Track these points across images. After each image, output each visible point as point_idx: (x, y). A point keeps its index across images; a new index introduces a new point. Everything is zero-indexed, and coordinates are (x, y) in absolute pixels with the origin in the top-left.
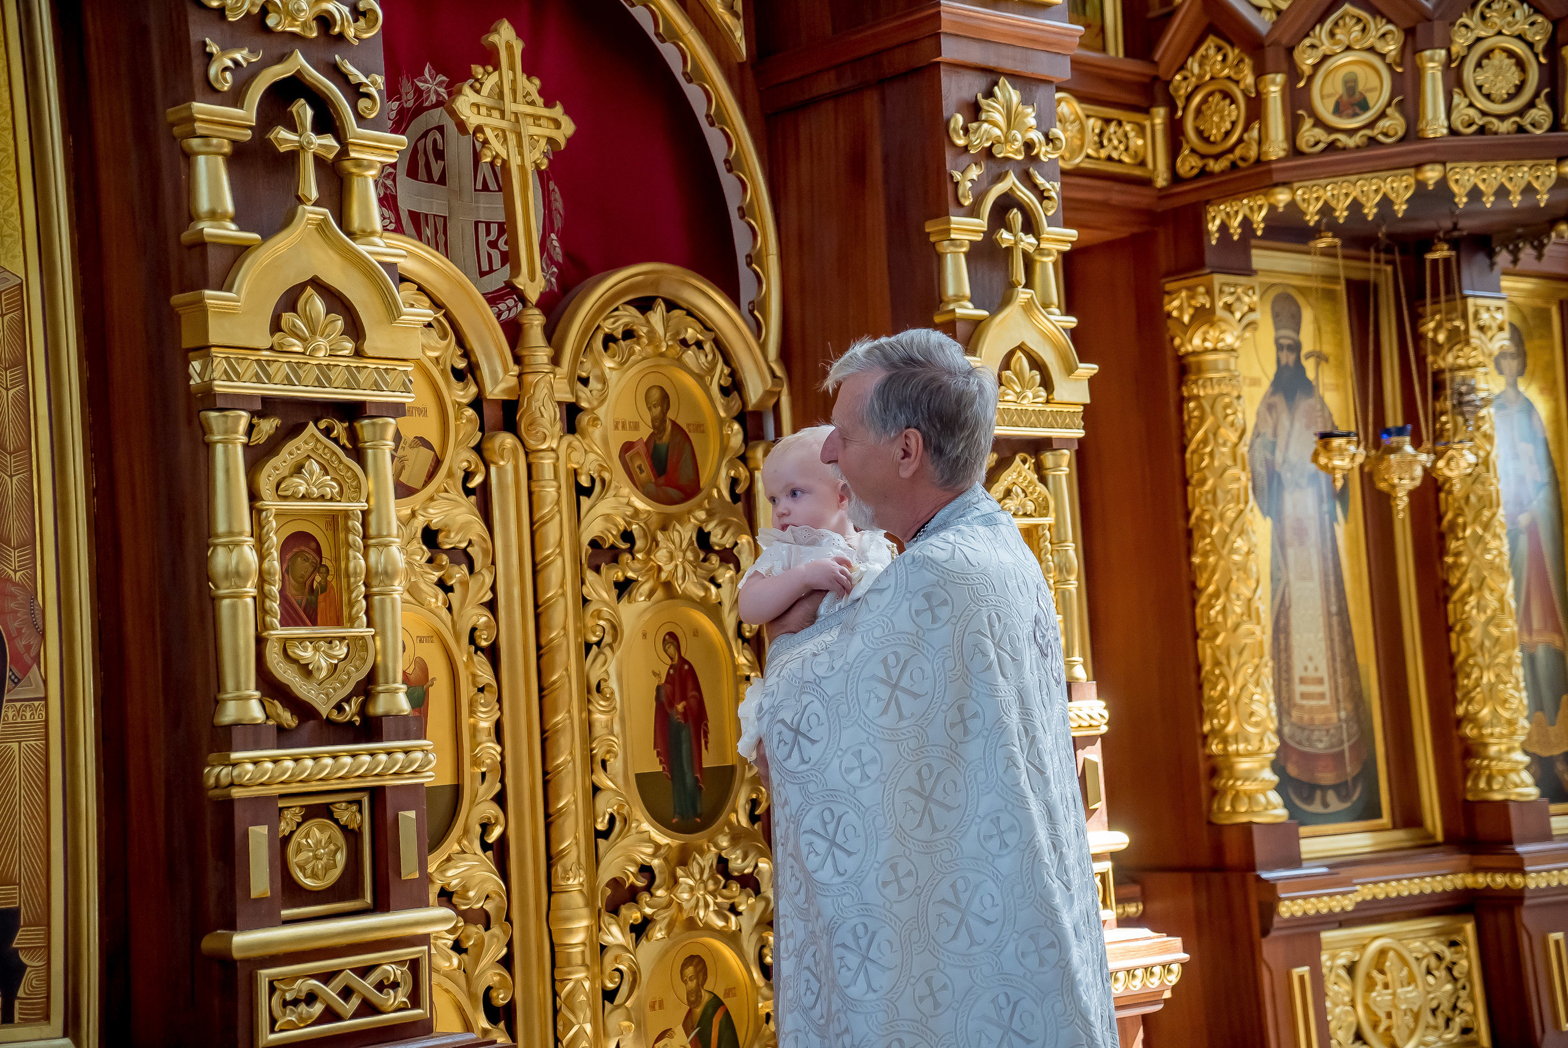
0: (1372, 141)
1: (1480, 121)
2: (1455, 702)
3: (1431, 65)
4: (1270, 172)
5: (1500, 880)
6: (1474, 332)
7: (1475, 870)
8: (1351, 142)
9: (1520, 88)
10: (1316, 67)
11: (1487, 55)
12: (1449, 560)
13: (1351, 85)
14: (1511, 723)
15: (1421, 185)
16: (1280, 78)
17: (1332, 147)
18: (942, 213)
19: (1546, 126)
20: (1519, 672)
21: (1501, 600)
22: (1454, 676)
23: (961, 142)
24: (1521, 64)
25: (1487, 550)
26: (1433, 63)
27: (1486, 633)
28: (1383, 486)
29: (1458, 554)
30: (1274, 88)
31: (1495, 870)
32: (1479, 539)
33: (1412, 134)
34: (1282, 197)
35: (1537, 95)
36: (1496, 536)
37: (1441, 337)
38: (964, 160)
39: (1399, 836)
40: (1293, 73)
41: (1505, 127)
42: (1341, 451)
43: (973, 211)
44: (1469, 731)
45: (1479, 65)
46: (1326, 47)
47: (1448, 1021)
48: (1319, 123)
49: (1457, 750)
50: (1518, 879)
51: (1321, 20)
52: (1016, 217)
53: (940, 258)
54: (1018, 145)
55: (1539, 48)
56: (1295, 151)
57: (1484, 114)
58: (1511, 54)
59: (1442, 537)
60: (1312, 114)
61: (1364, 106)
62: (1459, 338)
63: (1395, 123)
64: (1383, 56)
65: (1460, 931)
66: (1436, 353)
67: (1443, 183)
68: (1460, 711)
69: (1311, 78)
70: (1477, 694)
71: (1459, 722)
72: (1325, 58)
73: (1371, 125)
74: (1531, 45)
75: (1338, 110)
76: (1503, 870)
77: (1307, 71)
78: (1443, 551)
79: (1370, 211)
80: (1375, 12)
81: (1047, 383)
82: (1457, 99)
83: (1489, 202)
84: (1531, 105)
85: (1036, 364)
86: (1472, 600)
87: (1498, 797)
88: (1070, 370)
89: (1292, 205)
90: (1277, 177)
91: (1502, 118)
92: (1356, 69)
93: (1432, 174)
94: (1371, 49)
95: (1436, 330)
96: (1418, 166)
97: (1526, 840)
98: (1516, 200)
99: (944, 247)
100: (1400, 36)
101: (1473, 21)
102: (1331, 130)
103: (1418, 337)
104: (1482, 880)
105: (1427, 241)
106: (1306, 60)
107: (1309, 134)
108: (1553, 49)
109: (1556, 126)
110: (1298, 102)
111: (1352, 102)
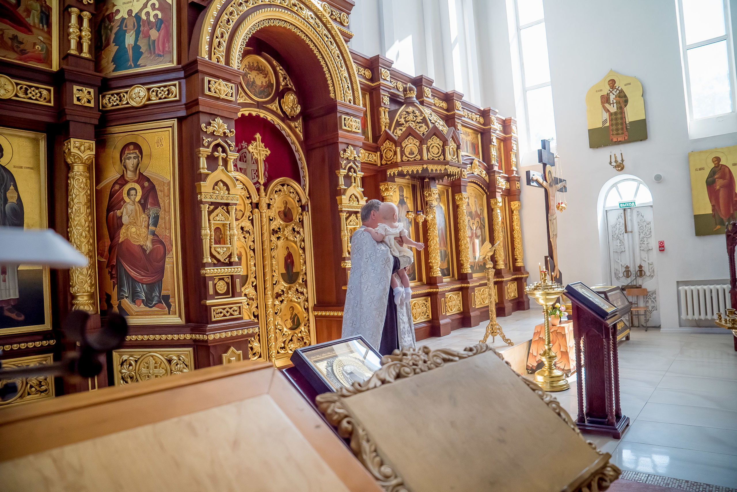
0: (415, 160)
1: (433, 158)
2: (429, 260)
4: (398, 164)
5: (435, 290)
6: (432, 194)
7: (431, 288)
8: (412, 160)
9: (438, 152)
10: (405, 146)
11: (433, 146)
12: (428, 234)
13: (411, 150)
14: (437, 263)
15: (423, 168)
16: (399, 148)
17: (408, 160)
18: (339, 169)
19: (443, 159)
20: (439, 254)
21: (437, 241)
22: (429, 255)
23: (342, 156)
24: (438, 148)
25: (434, 233)
26: (424, 147)
27: (434, 247)
28: (417, 221)
29: (430, 233)
30: (398, 149)
31: (434, 288)
32: (433, 231)
33: (422, 159)
34: (400, 169)
35: (441, 154)
36: (436, 230)
37: (427, 195)
38: (343, 159)
39: (419, 283)
40: (402, 147)
41: (436, 159)
42: (411, 215)
43: (345, 169)
44: (431, 264)
45: (432, 148)
46: (407, 143)
47: (425, 314)
48: (406, 156)
49: (429, 268)
50: (437, 290)
51: (406, 138)
52: (352, 170)
53: (338, 177)
54: (353, 157)
55: (441, 146)
56: (402, 161)
57: (433, 156)
58: (437, 147)
59: (427, 230)
60: (405, 154)
61: (414, 154)
62: (430, 195)
63: (419, 157)
64: (416, 145)
65: (428, 299)
66: (426, 198)
67: (427, 167)
68: (429, 261)
69: (405, 148)
70: (432, 258)
71: (429, 263)
72: (407, 145)
73: (415, 157)
74: (440, 146)
75: (409, 154)
76: (435, 288)
77: (404, 147)
78: (427, 233)
79: (415, 172)
80: (415, 138)
81: (358, 201)
82: (428, 154)
83: (434, 171)
84: (440, 155)
85: (356, 197)
86: (432, 241)
87: (435, 276)
88: (362, 199)
89: (402, 170)
90: (399, 165)
91: (436, 157)
92: (412, 147)
93: (425, 166)
94: (414, 144)
95: (426, 193)
96: (423, 165)
97: (439, 283)
98: (438, 172)
99: (339, 175)
100: (419, 142)
101: (431, 140)
102: (408, 157)
103: (423, 195)
104: (432, 290)
105: (424, 178)
106: (404, 145)
107: (404, 158)
108: (443, 146)
109: (444, 159)
110: (402, 153)
111: (412, 153)
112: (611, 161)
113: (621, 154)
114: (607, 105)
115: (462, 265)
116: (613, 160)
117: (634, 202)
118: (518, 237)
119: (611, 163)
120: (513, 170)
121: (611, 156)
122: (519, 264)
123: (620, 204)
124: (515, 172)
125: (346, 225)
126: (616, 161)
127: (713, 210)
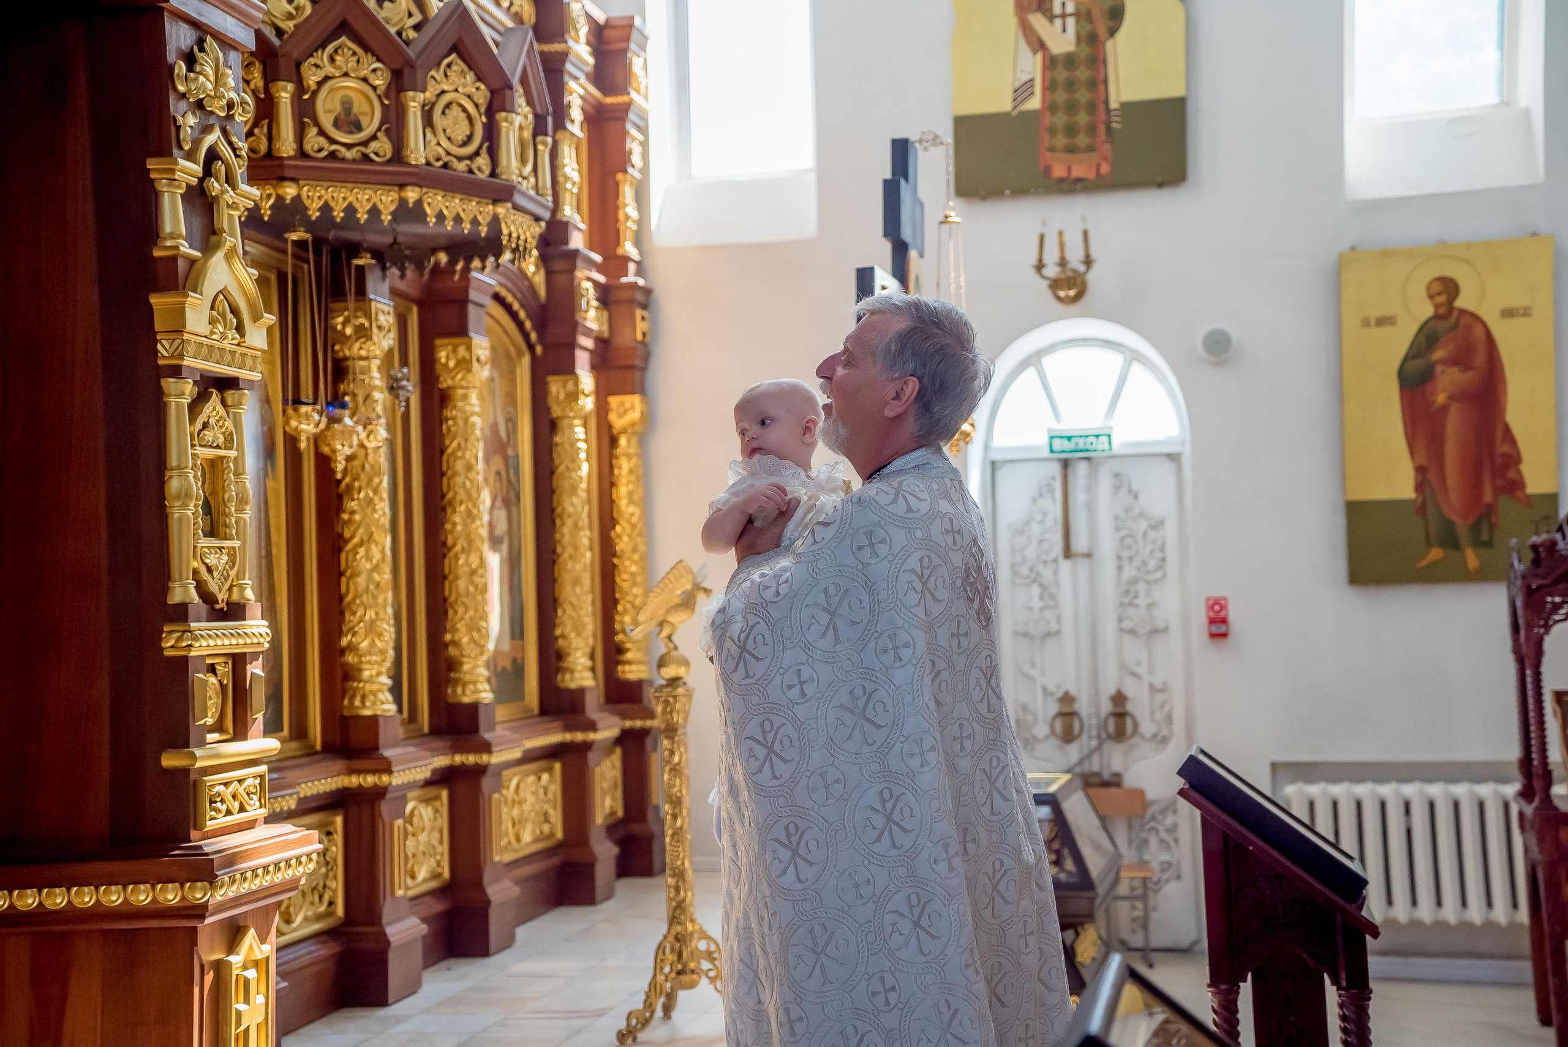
0: (366, 157)
1: (446, 159)
2: (340, 634)
3: (412, 104)
4: (282, 167)
5: (370, 780)
6: (375, 330)
7: (351, 772)
8: (349, 155)
9: (469, 139)
10: (320, 84)
11: (448, 106)
12: (345, 516)
13: (347, 105)
14: (382, 652)
15: (403, 202)
16: (290, 87)
17: (332, 155)
19: (487, 171)
21: (383, 552)
22: (342, 613)
23: (181, 88)
24: (470, 118)
25: (374, 510)
26: (414, 102)
27: (370, 579)
28: (326, 450)
29: (353, 512)
30: (285, 93)
31: (367, 772)
32: (370, 502)
33: (398, 157)
34: (290, 191)
35: (480, 147)
36: (381, 499)
37: (349, 331)
38: (183, 105)
39: (294, 745)
40: (301, 88)
41: (461, 166)
42: (308, 417)
43: (190, 156)
44: (350, 658)
45: (443, 113)
46: (329, 70)
47: (321, 897)
48: (322, 132)
49: (339, 675)
50: (385, 778)
51: (323, 46)
52: (219, 167)
54: (224, 102)
55: (483, 110)
56: (302, 154)
57: (448, 153)
58: (464, 110)
59: (340, 497)
60: (317, 124)
61: (358, 127)
62: (363, 333)
63: (383, 147)
64: (374, 88)
65: (332, 823)
66: (343, 343)
67: (419, 202)
68: (344, 642)
69: (315, 93)
70: (361, 628)
71: (343, 651)
72: (327, 78)
73: (365, 143)
74: (477, 106)
75: (336, 124)
76: (374, 772)
77: (313, 86)
78: (340, 509)
79: (339, 215)
80: (367, 49)
81: (240, 329)
82: (429, 135)
83: (449, 225)
84: (477, 153)
85: (235, 311)
86: (362, 551)
87: (367, 712)
89: (297, 198)
90: (287, 173)
91: (460, 159)
92: (352, 94)
93: (412, 194)
94: (365, 80)
95: (344, 324)
96: (402, 186)
97: (387, 747)
98: (467, 227)
99: (162, 186)
100: (388, 74)
101: (439, 76)
102: (332, 141)
104: (354, 781)
105: (355, 249)
106: (312, 79)
107: (313, 141)
108: (490, 112)
109: (493, 174)
110: (305, 110)
111: (349, 121)
112: (1040, 260)
113: (1085, 233)
114: (1037, 21)
115: (453, 665)
116: (1051, 256)
117: (1109, 436)
118: (635, 550)
119: (1040, 267)
120: (626, 259)
121: (1042, 238)
122: (631, 672)
123: (1052, 438)
124: (632, 267)
125: (193, 446)
126: (1063, 263)
127: (1419, 487)
